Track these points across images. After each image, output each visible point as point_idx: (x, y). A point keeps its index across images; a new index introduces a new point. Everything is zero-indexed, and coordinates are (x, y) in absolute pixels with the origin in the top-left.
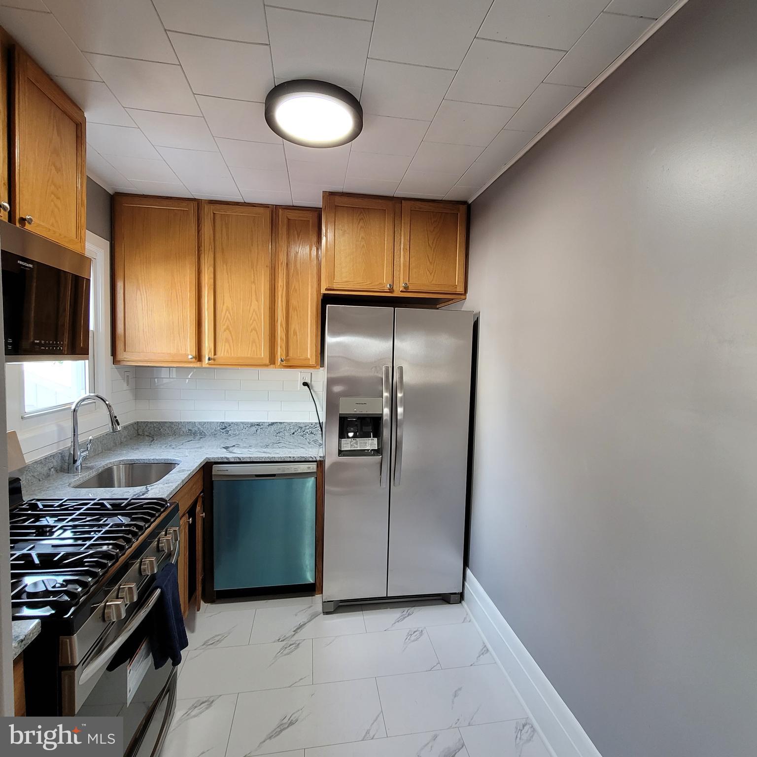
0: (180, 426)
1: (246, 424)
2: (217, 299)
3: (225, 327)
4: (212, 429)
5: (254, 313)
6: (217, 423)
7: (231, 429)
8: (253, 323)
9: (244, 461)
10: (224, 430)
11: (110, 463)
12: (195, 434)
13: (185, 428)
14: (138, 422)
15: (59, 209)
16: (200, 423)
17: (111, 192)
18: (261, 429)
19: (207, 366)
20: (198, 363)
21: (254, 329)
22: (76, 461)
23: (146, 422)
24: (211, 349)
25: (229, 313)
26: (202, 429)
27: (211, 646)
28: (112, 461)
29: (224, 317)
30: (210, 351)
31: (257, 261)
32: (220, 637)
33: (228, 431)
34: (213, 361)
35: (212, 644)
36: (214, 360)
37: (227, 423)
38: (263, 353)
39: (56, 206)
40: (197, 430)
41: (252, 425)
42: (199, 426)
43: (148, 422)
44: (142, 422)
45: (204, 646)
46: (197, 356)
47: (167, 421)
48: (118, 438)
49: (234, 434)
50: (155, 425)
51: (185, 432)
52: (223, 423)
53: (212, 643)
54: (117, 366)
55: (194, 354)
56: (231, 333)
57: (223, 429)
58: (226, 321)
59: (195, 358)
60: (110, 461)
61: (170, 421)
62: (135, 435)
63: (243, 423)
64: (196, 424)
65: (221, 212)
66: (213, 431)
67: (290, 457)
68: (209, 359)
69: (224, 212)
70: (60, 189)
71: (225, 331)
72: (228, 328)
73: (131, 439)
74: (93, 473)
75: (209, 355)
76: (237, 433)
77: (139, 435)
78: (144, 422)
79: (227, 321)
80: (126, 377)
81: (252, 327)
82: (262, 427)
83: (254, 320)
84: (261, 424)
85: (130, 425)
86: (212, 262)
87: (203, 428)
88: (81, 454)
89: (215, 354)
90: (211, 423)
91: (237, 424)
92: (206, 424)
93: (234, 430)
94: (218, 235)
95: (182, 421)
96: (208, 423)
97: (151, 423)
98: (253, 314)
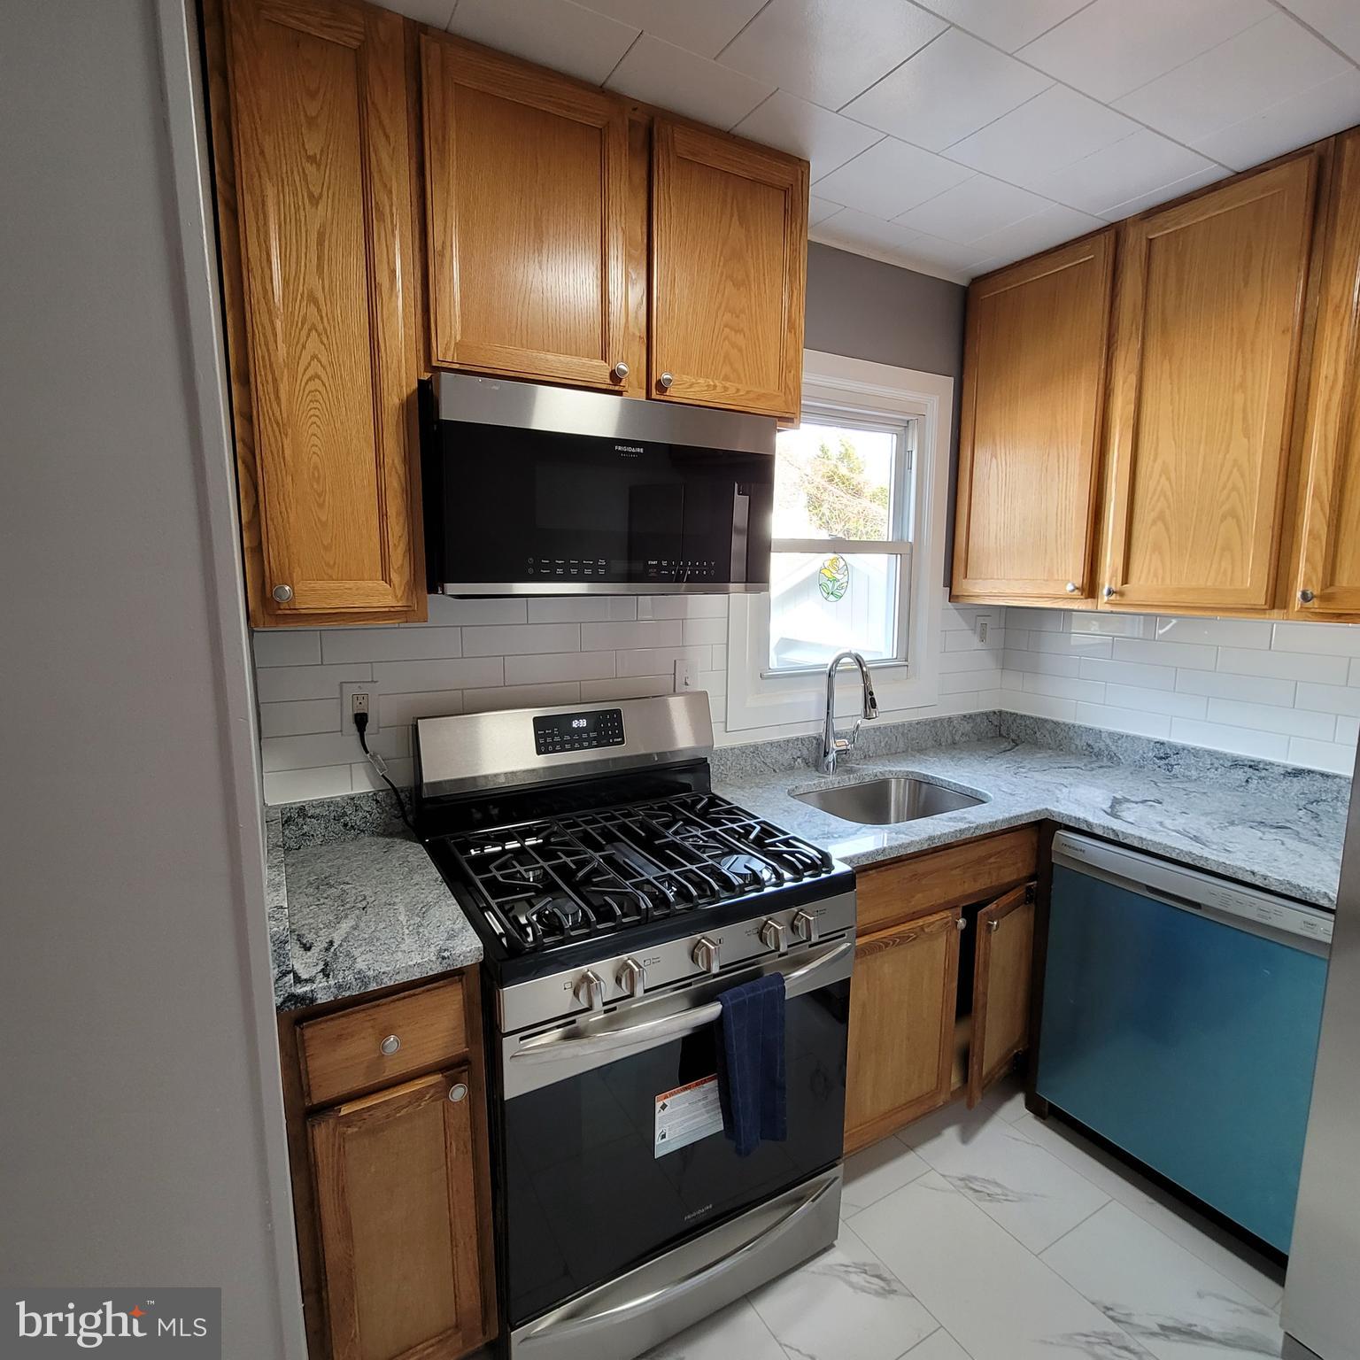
0: (1071, 734)
1: (1217, 758)
2: (1140, 451)
3: (1153, 515)
4: (1136, 752)
5: (1235, 470)
6: (1149, 741)
7: (1181, 762)
8: (1228, 496)
9: (1125, 841)
10: (1163, 762)
11: (890, 771)
12: (1098, 755)
13: (1081, 740)
14: (1000, 712)
15: (740, 350)
16: (1111, 734)
17: (964, 282)
18: (1261, 778)
19: (1108, 608)
20: (1089, 600)
21: (1232, 513)
22: (828, 753)
23: (1014, 714)
24: (1117, 570)
25: (1169, 479)
26: (1114, 748)
27: (971, 1192)
28: (894, 769)
29: (1155, 490)
30: (1113, 575)
31: (1257, 322)
32: (999, 1191)
33: (1172, 766)
34: (1118, 598)
35: (977, 1191)
36: (1121, 594)
37: (1171, 746)
38: (1251, 577)
39: (734, 345)
40: (1103, 748)
41: (1237, 763)
42: (1108, 741)
43: (1017, 714)
44: (1007, 713)
45: (959, 1183)
46: (1087, 588)
47: (1049, 718)
48: (947, 733)
49: (1187, 776)
50: (1028, 722)
51: (1079, 747)
52: (1162, 744)
53: (977, 1188)
54: (958, 605)
55: (1079, 583)
56: (1167, 529)
57: (1161, 758)
58: (1158, 500)
59: (1082, 589)
60: (891, 769)
61: (1055, 719)
62: (990, 735)
63: (1210, 753)
64: (1103, 735)
65: (1168, 228)
66: (1137, 757)
67: (1253, 873)
68: (1110, 593)
69: (1177, 224)
70: (742, 316)
71: (1154, 522)
72: (1161, 517)
73: (979, 740)
74: (851, 781)
75: (1110, 583)
76: (1194, 774)
77: (1001, 735)
78: (1010, 713)
79: (1162, 499)
80: (979, 625)
81: (1226, 507)
82: (1263, 773)
83: (1234, 488)
84: (1261, 766)
85: (978, 715)
86: (1136, 363)
87: (1117, 746)
88: (836, 745)
89: (1125, 580)
90: (1135, 739)
91: (1195, 753)
92: (1123, 740)
93: (1188, 767)
94: (1156, 289)
95: (1078, 723)
96: (1127, 736)
97: (1022, 717)
98: (1231, 472)
